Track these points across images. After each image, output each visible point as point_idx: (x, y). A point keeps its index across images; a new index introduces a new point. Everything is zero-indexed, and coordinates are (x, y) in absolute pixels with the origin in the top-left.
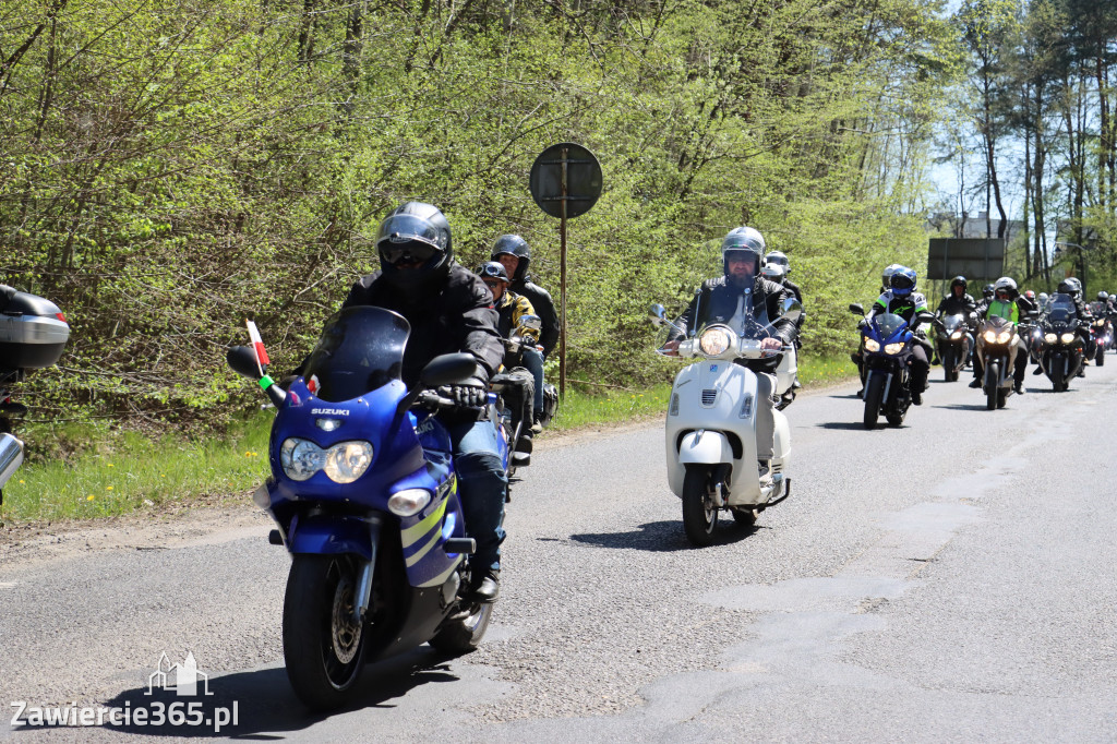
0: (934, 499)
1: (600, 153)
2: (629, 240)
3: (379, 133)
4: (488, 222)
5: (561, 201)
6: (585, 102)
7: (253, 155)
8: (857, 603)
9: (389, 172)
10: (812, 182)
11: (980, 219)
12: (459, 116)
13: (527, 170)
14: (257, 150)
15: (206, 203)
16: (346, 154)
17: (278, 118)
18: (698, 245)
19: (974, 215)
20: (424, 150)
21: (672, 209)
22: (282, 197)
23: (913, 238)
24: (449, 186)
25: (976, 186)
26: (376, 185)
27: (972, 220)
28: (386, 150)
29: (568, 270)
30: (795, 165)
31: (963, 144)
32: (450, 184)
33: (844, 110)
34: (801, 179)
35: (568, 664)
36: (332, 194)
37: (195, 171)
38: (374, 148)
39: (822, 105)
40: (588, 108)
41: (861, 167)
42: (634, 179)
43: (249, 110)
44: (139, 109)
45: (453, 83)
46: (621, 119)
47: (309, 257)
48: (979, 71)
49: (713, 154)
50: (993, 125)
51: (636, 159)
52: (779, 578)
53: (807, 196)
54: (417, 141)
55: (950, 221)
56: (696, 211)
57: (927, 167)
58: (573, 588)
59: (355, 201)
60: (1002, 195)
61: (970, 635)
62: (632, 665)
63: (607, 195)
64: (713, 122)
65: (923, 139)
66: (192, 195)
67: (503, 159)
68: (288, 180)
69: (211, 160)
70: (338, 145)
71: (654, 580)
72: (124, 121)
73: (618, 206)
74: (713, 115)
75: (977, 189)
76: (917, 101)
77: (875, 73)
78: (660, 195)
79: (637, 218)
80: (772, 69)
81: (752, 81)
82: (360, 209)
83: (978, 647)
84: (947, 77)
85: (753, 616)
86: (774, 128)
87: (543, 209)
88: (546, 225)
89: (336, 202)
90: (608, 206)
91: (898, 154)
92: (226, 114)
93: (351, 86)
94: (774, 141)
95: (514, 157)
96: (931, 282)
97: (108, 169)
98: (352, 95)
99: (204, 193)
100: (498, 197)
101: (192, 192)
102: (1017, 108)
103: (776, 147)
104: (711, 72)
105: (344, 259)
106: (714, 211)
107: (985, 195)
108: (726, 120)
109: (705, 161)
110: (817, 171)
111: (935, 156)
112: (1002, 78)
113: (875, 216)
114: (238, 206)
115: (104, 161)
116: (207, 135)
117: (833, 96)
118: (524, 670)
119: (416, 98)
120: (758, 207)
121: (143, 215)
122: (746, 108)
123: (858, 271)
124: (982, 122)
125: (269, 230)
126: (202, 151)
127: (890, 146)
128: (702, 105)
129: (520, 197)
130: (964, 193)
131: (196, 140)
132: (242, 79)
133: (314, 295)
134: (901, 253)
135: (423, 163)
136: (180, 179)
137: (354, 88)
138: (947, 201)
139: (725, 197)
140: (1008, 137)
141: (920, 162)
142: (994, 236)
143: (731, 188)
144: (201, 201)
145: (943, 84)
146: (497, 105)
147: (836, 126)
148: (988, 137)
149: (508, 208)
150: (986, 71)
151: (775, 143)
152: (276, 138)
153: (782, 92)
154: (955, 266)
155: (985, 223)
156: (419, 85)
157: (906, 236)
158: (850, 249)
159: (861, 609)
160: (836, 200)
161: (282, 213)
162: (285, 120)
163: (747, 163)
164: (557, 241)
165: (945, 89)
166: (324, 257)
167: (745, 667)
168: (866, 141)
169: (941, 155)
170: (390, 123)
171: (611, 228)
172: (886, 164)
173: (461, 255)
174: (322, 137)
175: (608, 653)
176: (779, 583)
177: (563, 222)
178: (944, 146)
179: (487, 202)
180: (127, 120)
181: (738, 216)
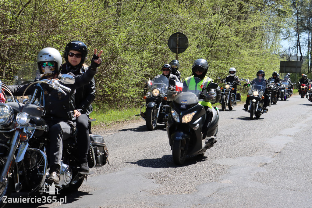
0: (280, 135)
1: (188, 35)
3: (126, 28)
4: (156, 54)
5: (176, 49)
6: (184, 21)
7: (91, 34)
8: (258, 164)
9: (129, 39)
10: (246, 44)
12: (148, 24)
13: (167, 39)
14: (92, 32)
16: (117, 34)
17: (98, 24)
18: (215, 62)
19: (293, 55)
20: (139, 33)
22: (99, 46)
23: (276, 61)
24: (145, 44)
25: (294, 46)
26: (125, 43)
27: (293, 56)
28: (128, 33)
30: (243, 40)
31: (291, 35)
33: (257, 24)
35: (176, 179)
36: (112, 45)
37: (75, 38)
38: (124, 32)
39: (251, 22)
40: (185, 22)
41: (262, 40)
42: (196, 43)
43: (90, 21)
44: (59, 21)
45: (147, 15)
46: (194, 26)
47: (106, 63)
48: (296, 14)
49: (219, 36)
50: (299, 29)
51: (198, 37)
52: (236, 156)
53: (246, 48)
54: (137, 31)
55: (286, 56)
56: (214, 52)
57: (280, 41)
59: (119, 48)
60: (301, 49)
61: (290, 174)
62: (194, 180)
63: (189, 47)
64: (220, 27)
65: (279, 33)
67: (161, 36)
68: (100, 41)
69: (79, 35)
70: (115, 32)
73: (192, 51)
74: (220, 25)
76: (278, 22)
77: (266, 14)
78: (204, 47)
80: (237, 12)
81: (231, 16)
82: (120, 49)
83: (292, 177)
84: (286, 16)
85: (229, 167)
86: (237, 29)
87: (172, 51)
88: (172, 55)
89: (113, 48)
90: (190, 50)
91: (272, 37)
92: (84, 22)
93: (118, 15)
94: (237, 33)
95: (164, 36)
96: (281, 73)
97: (51, 37)
98: (119, 18)
100: (159, 47)
102: (306, 25)
104: (220, 13)
105: (115, 64)
106: (220, 52)
107: (296, 49)
108: (224, 26)
110: (249, 42)
111: (283, 38)
112: (302, 16)
113: (265, 55)
115: (49, 35)
116: (78, 28)
117: (254, 21)
118: (163, 181)
119: (136, 19)
120: (232, 51)
121: (60, 50)
122: (229, 23)
124: (296, 28)
126: (77, 32)
127: (270, 35)
128: (217, 22)
129: (165, 47)
130: (290, 48)
131: (74, 30)
132: (88, 13)
133: (107, 74)
134: (272, 65)
135: (138, 37)
138: (286, 51)
139: (223, 47)
140: (303, 33)
141: (278, 39)
142: (299, 61)
146: (159, 21)
147: (255, 29)
148: (298, 33)
149: (161, 50)
150: (298, 14)
152: (97, 29)
153: (240, 19)
154: (288, 69)
155: (296, 57)
156: (137, 15)
157: (274, 60)
158: (258, 63)
159: (259, 166)
160: (254, 50)
162: (100, 24)
163: (229, 39)
165: (286, 19)
166: (110, 63)
167: (226, 182)
168: (263, 33)
169: (284, 37)
170: (129, 25)
171: (190, 57)
172: (268, 40)
173: (148, 63)
174: (110, 30)
175: (187, 177)
176: (236, 158)
177: (177, 54)
178: (285, 35)
179: (156, 48)
180: (56, 23)
181: (226, 54)
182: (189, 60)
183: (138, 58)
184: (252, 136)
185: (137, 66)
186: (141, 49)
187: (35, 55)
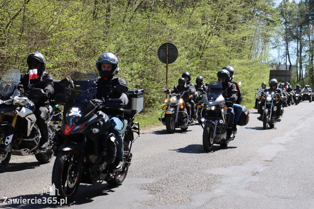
0: (271, 144)
1: (177, 45)
2: (185, 70)
3: (115, 39)
4: (146, 65)
5: (166, 59)
6: (173, 31)
7: (80, 46)
8: (250, 173)
9: (118, 50)
10: (237, 54)
11: (284, 65)
12: (138, 35)
13: (157, 50)
14: (81, 44)
15: (67, 59)
16: (106, 45)
17: (87, 35)
18: (205, 72)
19: (282, 63)
20: (128, 44)
21: (198, 61)
22: (88, 57)
23: (265, 70)
24: (135, 55)
25: (283, 55)
27: (282, 65)
28: (117, 44)
29: (168, 79)
30: (232, 49)
31: (279, 44)
32: (135, 54)
33: (246, 34)
34: (234, 53)
35: (168, 190)
37: (64, 50)
38: (114, 44)
39: (240, 32)
40: (174, 33)
41: (251, 50)
42: (187, 53)
43: (79, 33)
44: (48, 33)
45: (136, 26)
46: (183, 36)
48: (284, 23)
49: (209, 46)
50: (288, 38)
51: (187, 47)
52: (227, 166)
53: (236, 58)
54: (126, 42)
55: (276, 65)
56: (204, 62)
57: (269, 50)
58: (170, 168)
60: (290, 58)
61: (282, 182)
62: (186, 190)
63: (179, 57)
64: (209, 37)
65: (268, 42)
66: (63, 57)
67: (150, 47)
68: (89, 52)
69: (68, 47)
70: (104, 43)
71: (192, 166)
72: (44, 36)
73: (182, 61)
74: (209, 35)
75: (283, 56)
76: (267, 31)
77: (255, 23)
78: (194, 57)
79: (188, 64)
80: (226, 22)
81: (220, 26)
83: (284, 185)
84: (275, 25)
85: (220, 176)
86: (226, 39)
87: (161, 61)
88: (162, 66)
90: (179, 60)
91: (261, 46)
92: (73, 34)
93: (108, 26)
94: (226, 42)
95: (153, 47)
97: (39, 49)
98: (108, 29)
99: (66, 56)
100: (149, 58)
101: (63, 56)
102: (295, 34)
103: (227, 44)
104: (209, 23)
106: (209, 62)
107: (285, 58)
108: (213, 36)
109: (207, 48)
110: (238, 51)
111: (272, 47)
112: (291, 25)
113: (255, 64)
114: (76, 60)
115: (38, 47)
116: (67, 40)
117: (243, 30)
118: (156, 191)
119: (126, 30)
120: (222, 61)
121: (49, 62)
122: (218, 33)
123: (250, 79)
124: (285, 37)
125: (84, 67)
126: (66, 44)
127: (259, 44)
128: (206, 32)
129: (155, 58)
130: (279, 57)
131: (64, 42)
132: (77, 24)
134: (262, 74)
135: (128, 48)
136: (59, 52)
137: (108, 27)
138: (275, 59)
139: (213, 58)
140: (292, 41)
141: (267, 48)
142: (288, 69)
143: (214, 56)
144: (66, 59)
145: (274, 27)
146: (148, 32)
147: (244, 39)
148: (287, 41)
149: (151, 61)
150: (286, 23)
151: (226, 43)
152: (86, 41)
153: (229, 28)
155: (285, 66)
156: (127, 26)
157: (263, 69)
158: (247, 73)
159: (251, 175)
160: (243, 59)
161: (88, 62)
162: (89, 36)
163: (219, 48)
164: (165, 70)
165: (275, 28)
167: (218, 191)
168: (252, 43)
169: (273, 46)
170: (118, 36)
171: (180, 67)
172: (257, 49)
173: (138, 74)
174: (99, 41)
175: (179, 187)
176: (228, 167)
177: (167, 65)
178: (274, 44)
179: (145, 59)
180: (45, 35)
181: (216, 64)
182: (178, 70)
183: (128, 69)
184: (243, 145)
185: (127, 77)
186: (131, 60)
187: (24, 68)
